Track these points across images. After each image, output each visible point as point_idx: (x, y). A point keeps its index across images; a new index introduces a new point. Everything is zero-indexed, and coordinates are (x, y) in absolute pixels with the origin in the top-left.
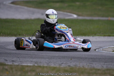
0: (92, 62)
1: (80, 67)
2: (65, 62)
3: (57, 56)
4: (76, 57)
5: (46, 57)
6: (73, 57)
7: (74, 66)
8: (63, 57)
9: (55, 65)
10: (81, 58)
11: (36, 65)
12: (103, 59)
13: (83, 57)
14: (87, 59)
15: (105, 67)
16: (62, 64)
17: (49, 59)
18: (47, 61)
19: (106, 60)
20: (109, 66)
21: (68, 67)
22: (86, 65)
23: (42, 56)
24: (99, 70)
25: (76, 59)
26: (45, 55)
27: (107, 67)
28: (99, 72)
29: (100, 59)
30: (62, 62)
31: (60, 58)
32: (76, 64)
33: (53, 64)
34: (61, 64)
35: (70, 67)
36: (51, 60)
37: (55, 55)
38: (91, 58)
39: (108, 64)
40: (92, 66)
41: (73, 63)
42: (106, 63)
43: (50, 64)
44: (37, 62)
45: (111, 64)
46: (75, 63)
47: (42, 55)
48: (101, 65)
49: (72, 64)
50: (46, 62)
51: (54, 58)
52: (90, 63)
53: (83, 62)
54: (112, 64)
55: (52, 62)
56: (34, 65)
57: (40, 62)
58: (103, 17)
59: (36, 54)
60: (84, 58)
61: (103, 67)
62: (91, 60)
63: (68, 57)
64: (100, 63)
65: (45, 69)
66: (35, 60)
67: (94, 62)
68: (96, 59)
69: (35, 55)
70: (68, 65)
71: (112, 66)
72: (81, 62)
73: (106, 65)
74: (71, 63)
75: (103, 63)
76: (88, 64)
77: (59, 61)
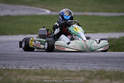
0: (66, 63)
1: (52, 68)
2: (36, 64)
3: (27, 57)
4: (49, 57)
5: (16, 58)
6: (45, 58)
7: (46, 67)
8: (34, 57)
9: (25, 67)
10: (54, 58)
11: (4, 68)
12: (78, 59)
13: (56, 57)
14: (60, 59)
15: (79, 68)
16: (33, 66)
17: (19, 61)
18: (17, 63)
19: (81, 60)
20: (84, 67)
21: (39, 69)
22: (59, 66)
23: (11, 58)
24: (72, 71)
25: (48, 60)
26: (14, 56)
27: (82, 68)
28: (73, 74)
29: (74, 59)
30: (33, 64)
31: (30, 60)
32: (48, 66)
33: (23, 66)
34: (31, 66)
35: (41, 69)
36: (21, 62)
37: (25, 56)
38: (65, 59)
39: (82, 64)
40: (66, 67)
41: (45, 64)
42: (80, 64)
43: (19, 66)
44: (5, 64)
45: (86, 65)
46: (47, 64)
47: (12, 56)
48: (75, 66)
49: (44, 66)
50: (15, 65)
51: (24, 60)
52: (63, 64)
53: (56, 63)
54: (88, 64)
55: (21, 65)
56: (2, 68)
57: (9, 65)
58: (78, 11)
59: (5, 55)
60: (58, 58)
61: (77, 68)
62: (65, 61)
63: (40, 58)
64: (74, 64)
65: (14, 72)
66: (3, 62)
67: (67, 63)
68: (70, 59)
69: (3, 56)
70: (39, 67)
71: (87, 67)
72: (53, 64)
73: (81, 66)
74: (42, 64)
75: (78, 64)
76: (61, 65)
77: (30, 63)
